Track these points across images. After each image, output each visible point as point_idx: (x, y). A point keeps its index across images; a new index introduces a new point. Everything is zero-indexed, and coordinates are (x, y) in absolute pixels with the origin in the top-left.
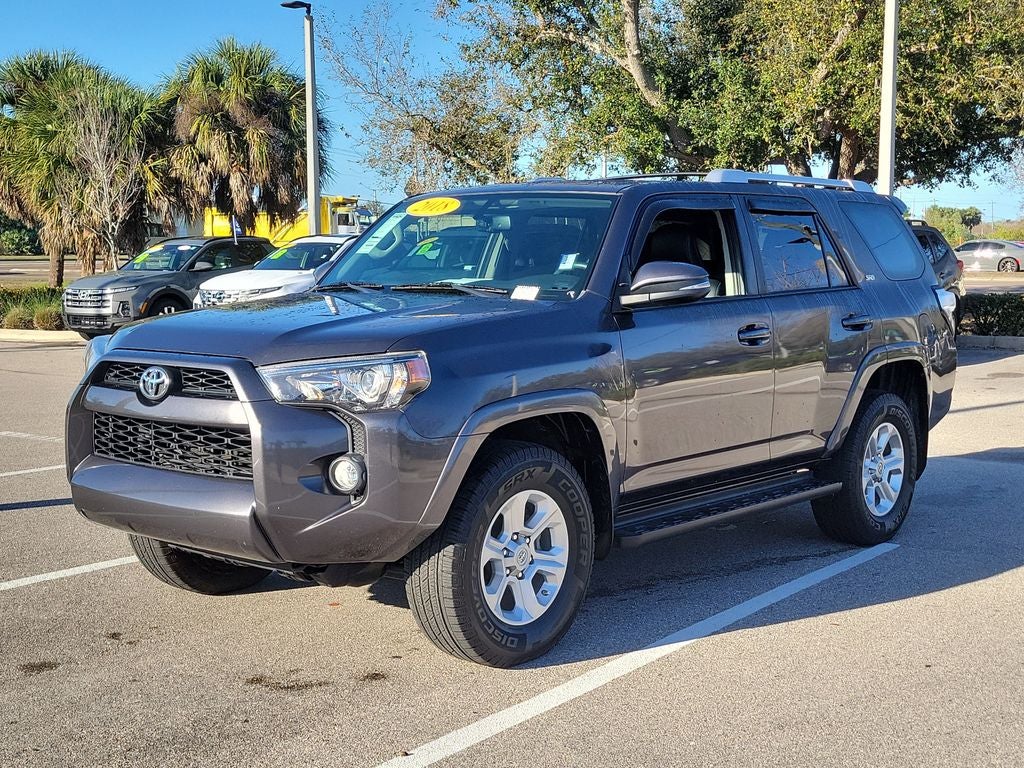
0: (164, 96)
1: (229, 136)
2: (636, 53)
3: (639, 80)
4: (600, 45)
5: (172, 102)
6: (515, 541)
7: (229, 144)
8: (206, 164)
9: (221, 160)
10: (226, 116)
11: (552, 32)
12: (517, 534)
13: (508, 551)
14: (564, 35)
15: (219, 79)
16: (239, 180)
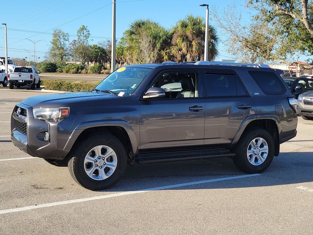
0: (171, 32)
1: (187, 43)
2: (305, 17)
3: (307, 26)
4: (295, 15)
5: (173, 33)
6: (99, 158)
7: (187, 46)
8: (181, 52)
9: (184, 50)
10: (187, 37)
11: (280, 11)
12: (100, 156)
13: (96, 160)
14: (284, 12)
15: (186, 27)
16: (189, 56)
